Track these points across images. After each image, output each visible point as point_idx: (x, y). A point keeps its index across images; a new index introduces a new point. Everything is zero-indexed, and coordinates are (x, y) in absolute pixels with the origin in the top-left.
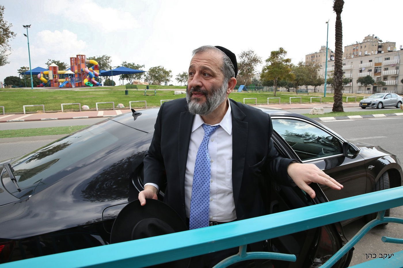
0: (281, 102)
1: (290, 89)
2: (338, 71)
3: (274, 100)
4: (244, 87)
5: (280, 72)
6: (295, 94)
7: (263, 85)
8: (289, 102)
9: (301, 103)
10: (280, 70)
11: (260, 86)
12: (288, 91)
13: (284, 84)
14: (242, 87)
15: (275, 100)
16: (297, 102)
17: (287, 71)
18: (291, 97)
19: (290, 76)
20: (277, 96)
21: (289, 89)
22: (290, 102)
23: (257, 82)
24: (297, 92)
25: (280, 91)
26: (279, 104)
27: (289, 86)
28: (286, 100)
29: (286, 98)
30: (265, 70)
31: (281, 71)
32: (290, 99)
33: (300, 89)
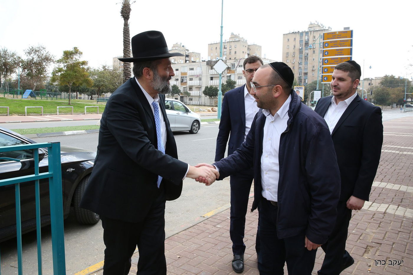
0: (74, 112)
1: (93, 96)
3: (67, 110)
4: (32, 92)
5: (74, 76)
6: (95, 103)
7: (59, 90)
8: (84, 112)
9: (98, 113)
10: (74, 74)
11: (55, 91)
12: (91, 99)
13: (85, 90)
14: (28, 92)
15: (69, 109)
16: (94, 112)
17: (83, 75)
18: (86, 105)
19: (87, 82)
20: (72, 104)
21: (92, 96)
22: (85, 112)
23: (52, 86)
24: (98, 99)
25: (82, 98)
26: (71, 114)
27: (91, 94)
28: (81, 110)
29: (82, 108)
30: (57, 73)
31: (76, 75)
32: (85, 109)
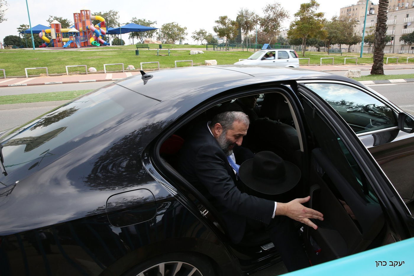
0: (310, 63)
1: (321, 48)
2: (380, 26)
3: (303, 61)
4: (269, 46)
5: (311, 28)
6: (327, 54)
7: (289, 44)
8: (319, 63)
9: (333, 64)
10: (311, 26)
11: (286, 45)
12: (319, 51)
13: (314, 42)
14: (266, 45)
15: (304, 61)
16: (329, 63)
17: (319, 27)
18: (322, 57)
19: (322, 34)
20: (306, 56)
21: (319, 48)
22: (321, 64)
23: (283, 40)
24: (328, 51)
25: (309, 50)
26: (308, 65)
27: (319, 45)
28: (317, 61)
29: (316, 59)
30: (294, 26)
31: (312, 27)
32: (321, 60)
33: (332, 49)
